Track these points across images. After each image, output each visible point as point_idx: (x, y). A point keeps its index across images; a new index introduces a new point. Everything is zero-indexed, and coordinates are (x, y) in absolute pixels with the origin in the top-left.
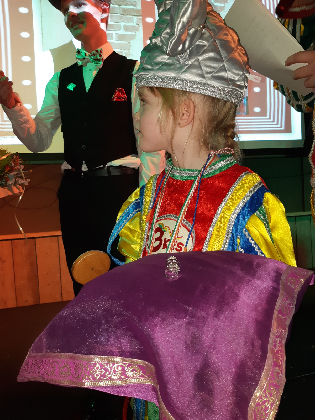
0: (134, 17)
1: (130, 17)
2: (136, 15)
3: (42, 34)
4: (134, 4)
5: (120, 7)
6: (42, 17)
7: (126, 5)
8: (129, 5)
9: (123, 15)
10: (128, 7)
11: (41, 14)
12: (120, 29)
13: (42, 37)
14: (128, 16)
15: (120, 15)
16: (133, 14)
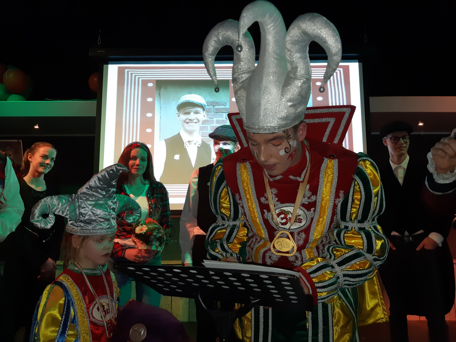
0: (223, 113)
1: (221, 114)
2: (225, 112)
3: (160, 129)
4: (224, 104)
5: (214, 108)
6: (160, 118)
7: (219, 105)
8: (220, 106)
9: (216, 113)
10: (220, 107)
11: (160, 116)
12: (213, 123)
13: (160, 132)
14: (219, 113)
15: (214, 113)
16: (223, 112)
